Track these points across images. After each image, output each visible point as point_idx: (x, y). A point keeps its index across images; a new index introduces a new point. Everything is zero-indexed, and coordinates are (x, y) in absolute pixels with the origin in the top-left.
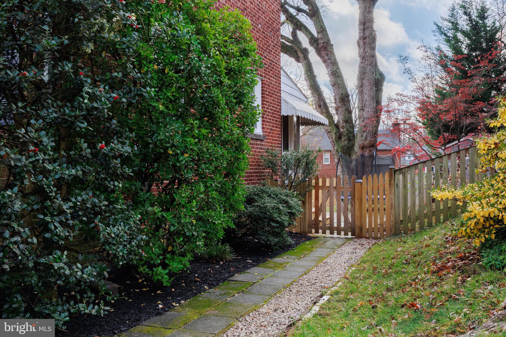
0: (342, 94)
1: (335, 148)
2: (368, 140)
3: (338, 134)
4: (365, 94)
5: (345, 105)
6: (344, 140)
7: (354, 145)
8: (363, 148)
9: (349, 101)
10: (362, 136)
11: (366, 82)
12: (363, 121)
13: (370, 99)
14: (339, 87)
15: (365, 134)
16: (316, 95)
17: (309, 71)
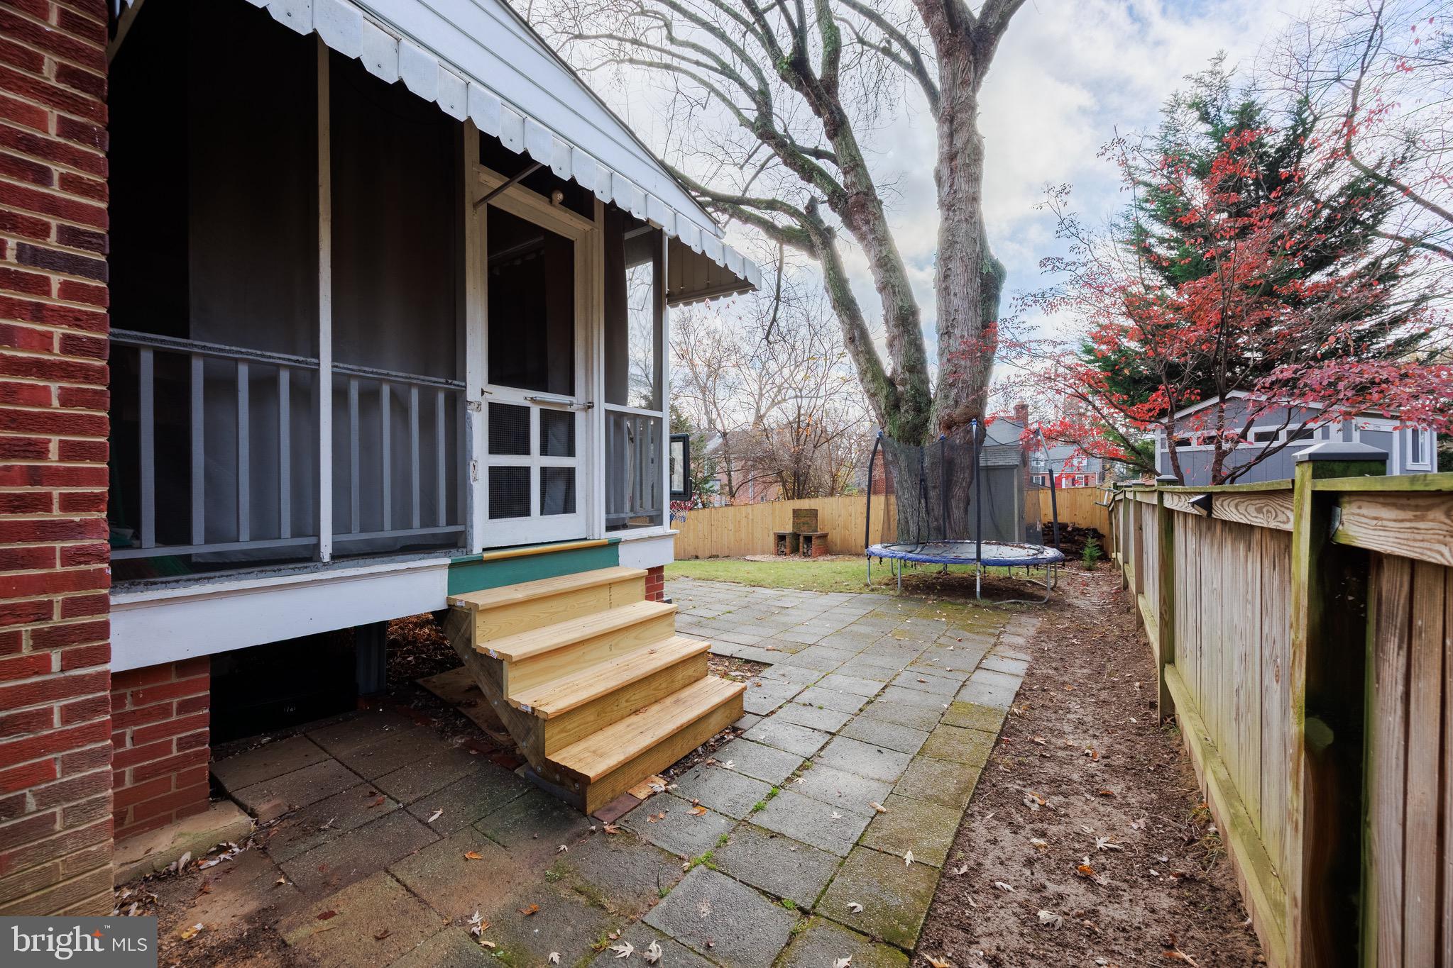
0: (901, 308)
1: (886, 429)
2: (962, 407)
3: (892, 398)
4: (955, 294)
5: (908, 332)
6: (906, 411)
7: (927, 421)
8: (949, 425)
9: (916, 324)
10: (946, 397)
11: (956, 266)
12: (949, 360)
13: (966, 305)
14: (894, 292)
15: (953, 393)
16: (845, 318)
17: (831, 269)
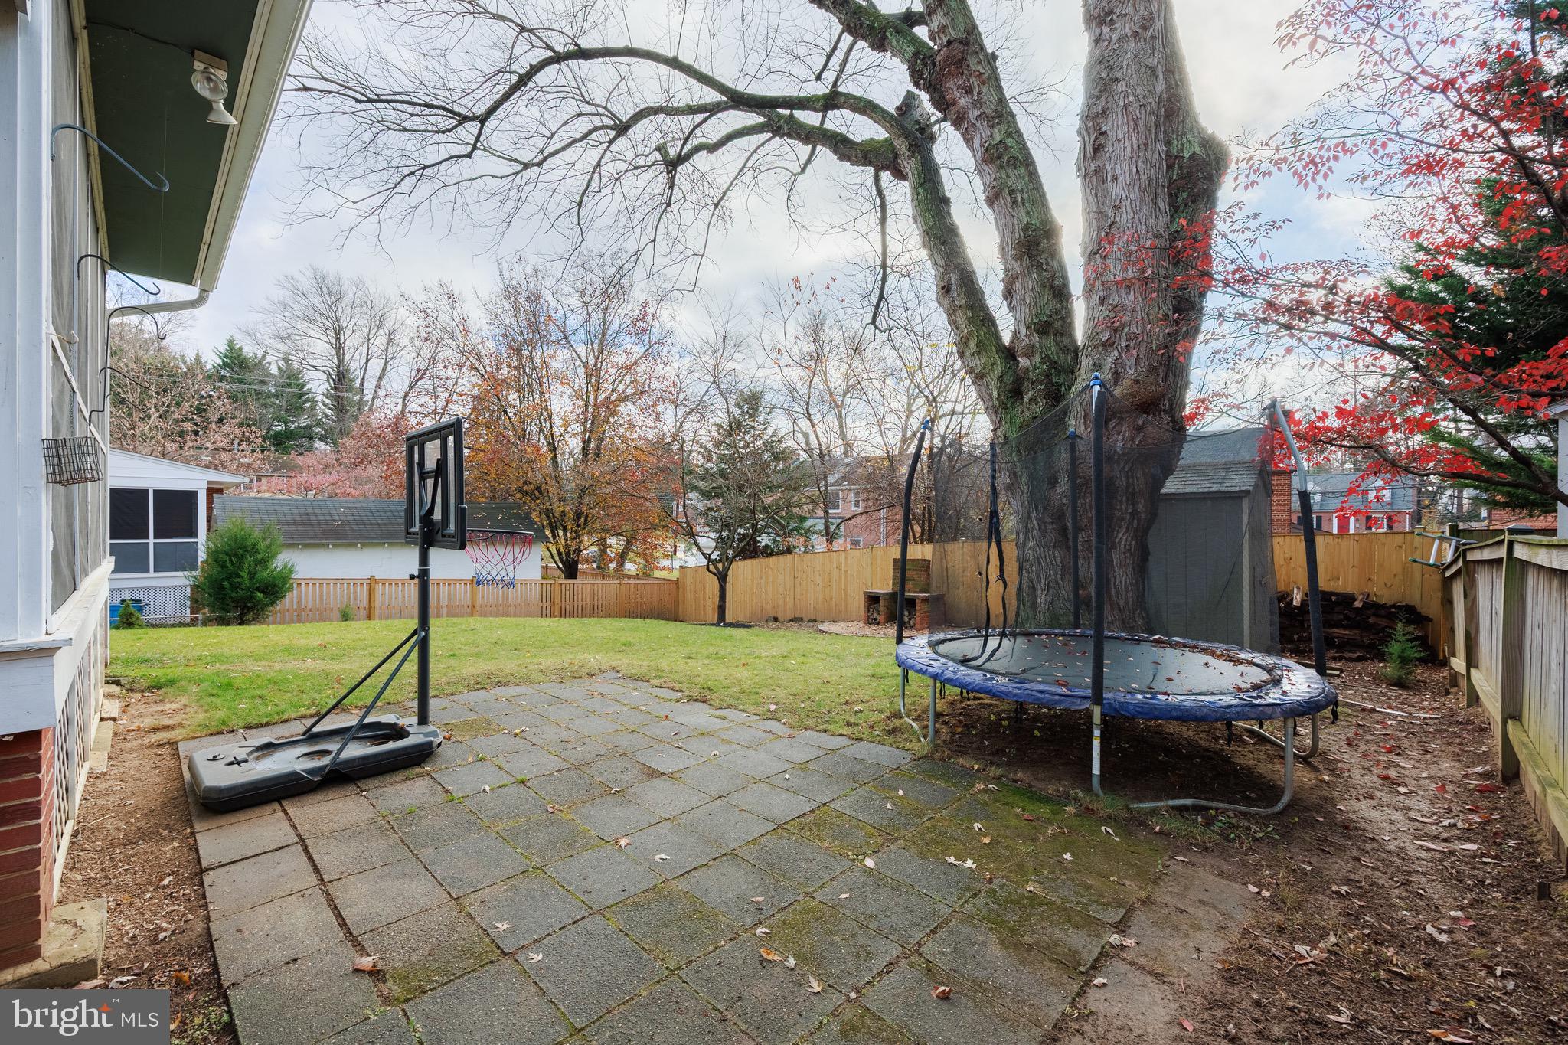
0: (1027, 227)
1: (1000, 432)
2: (1126, 382)
3: (1009, 379)
4: (1115, 179)
5: (1039, 265)
6: (1033, 400)
7: (1065, 414)
8: (1105, 414)
9: (1053, 253)
10: (1097, 367)
11: (1117, 126)
12: (1102, 301)
13: (1136, 193)
14: (1015, 202)
15: (1111, 356)
16: (938, 257)
